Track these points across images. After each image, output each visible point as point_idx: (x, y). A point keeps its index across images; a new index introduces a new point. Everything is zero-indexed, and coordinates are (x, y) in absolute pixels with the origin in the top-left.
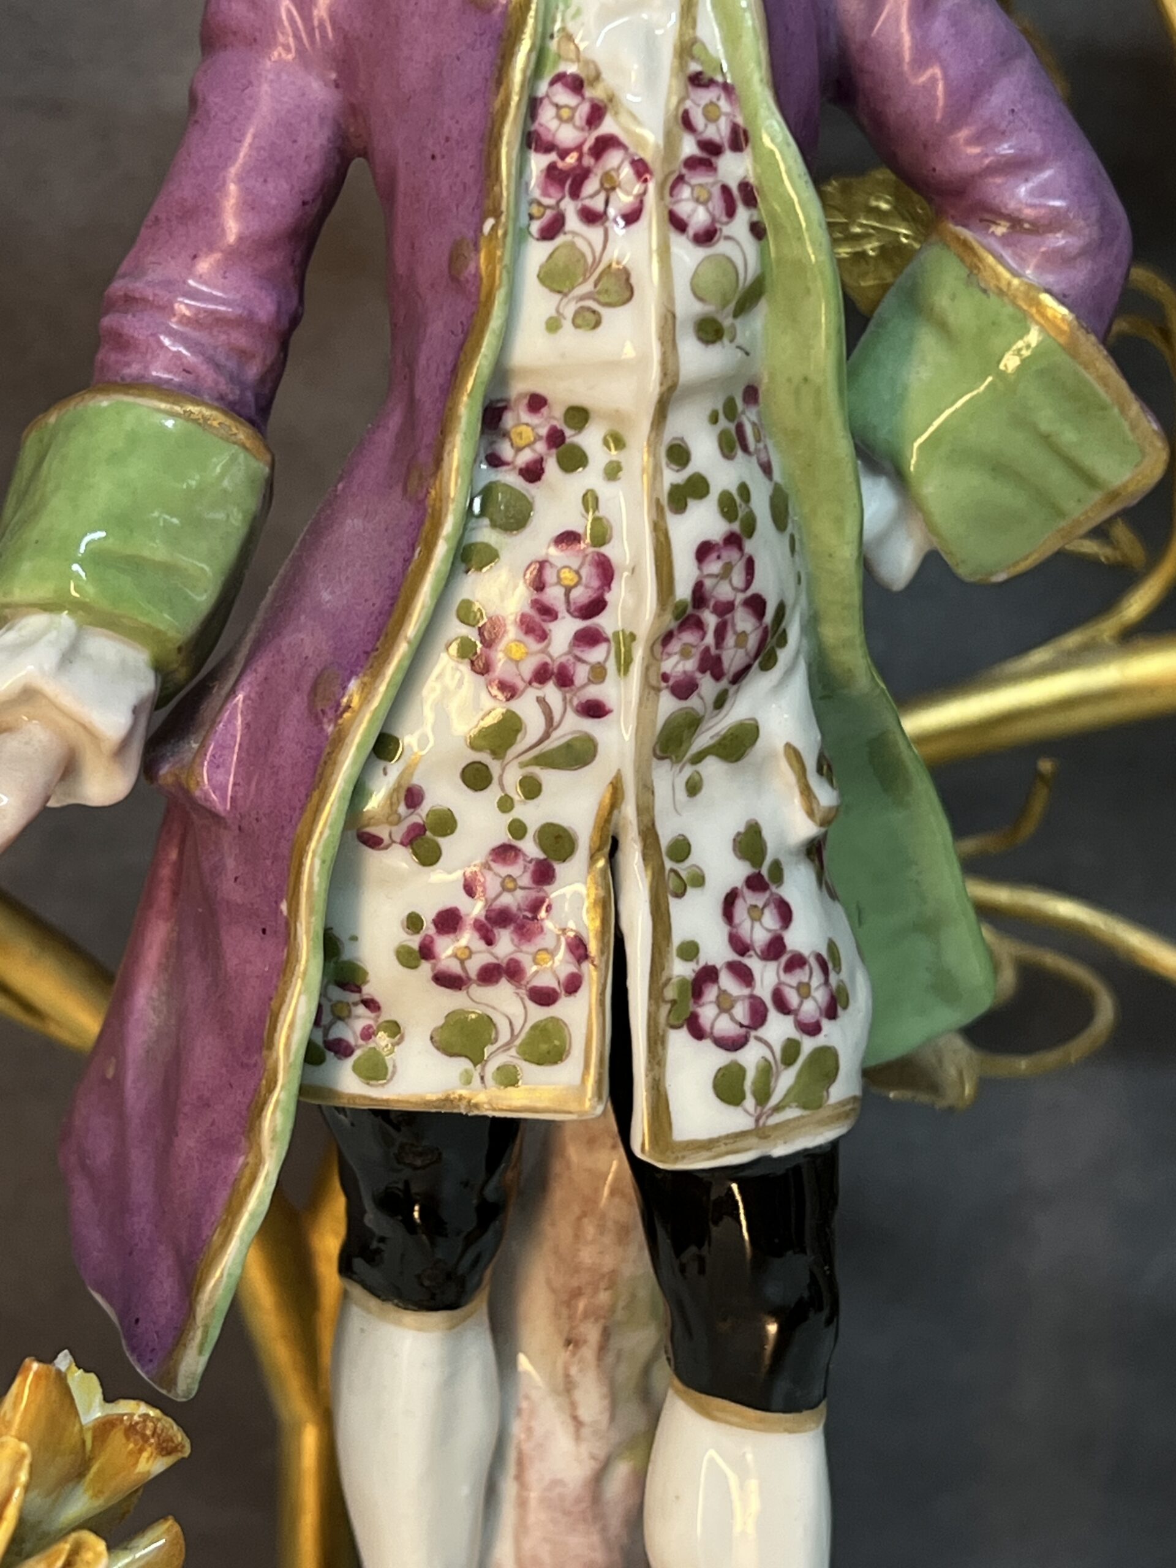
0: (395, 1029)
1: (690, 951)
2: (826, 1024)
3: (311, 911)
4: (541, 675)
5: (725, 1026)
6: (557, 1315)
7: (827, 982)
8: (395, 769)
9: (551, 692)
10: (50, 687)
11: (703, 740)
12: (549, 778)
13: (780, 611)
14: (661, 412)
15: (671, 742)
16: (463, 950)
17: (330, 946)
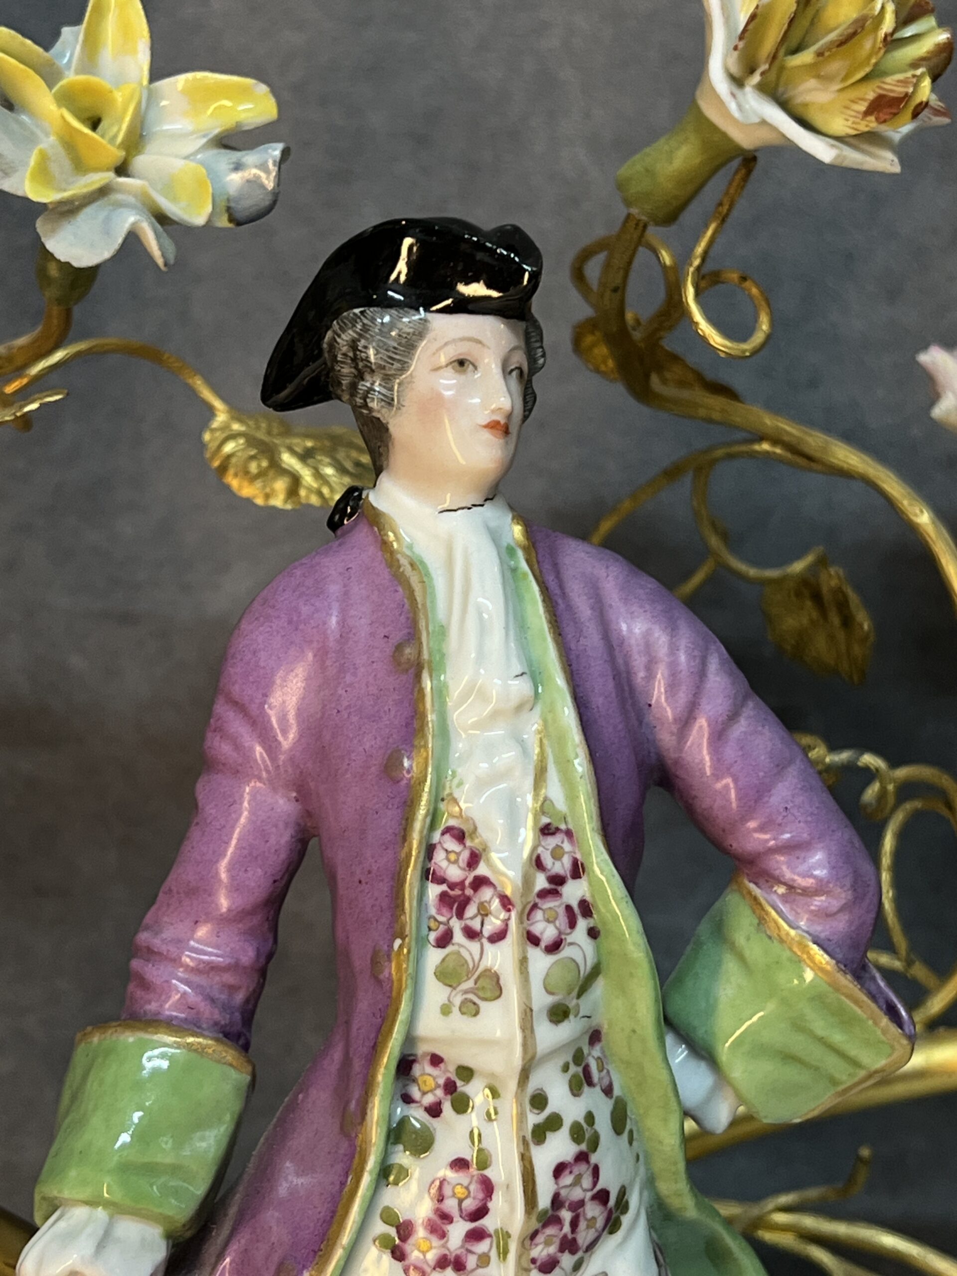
4: (442, 1263)
13: (623, 1192)
14: (525, 1075)
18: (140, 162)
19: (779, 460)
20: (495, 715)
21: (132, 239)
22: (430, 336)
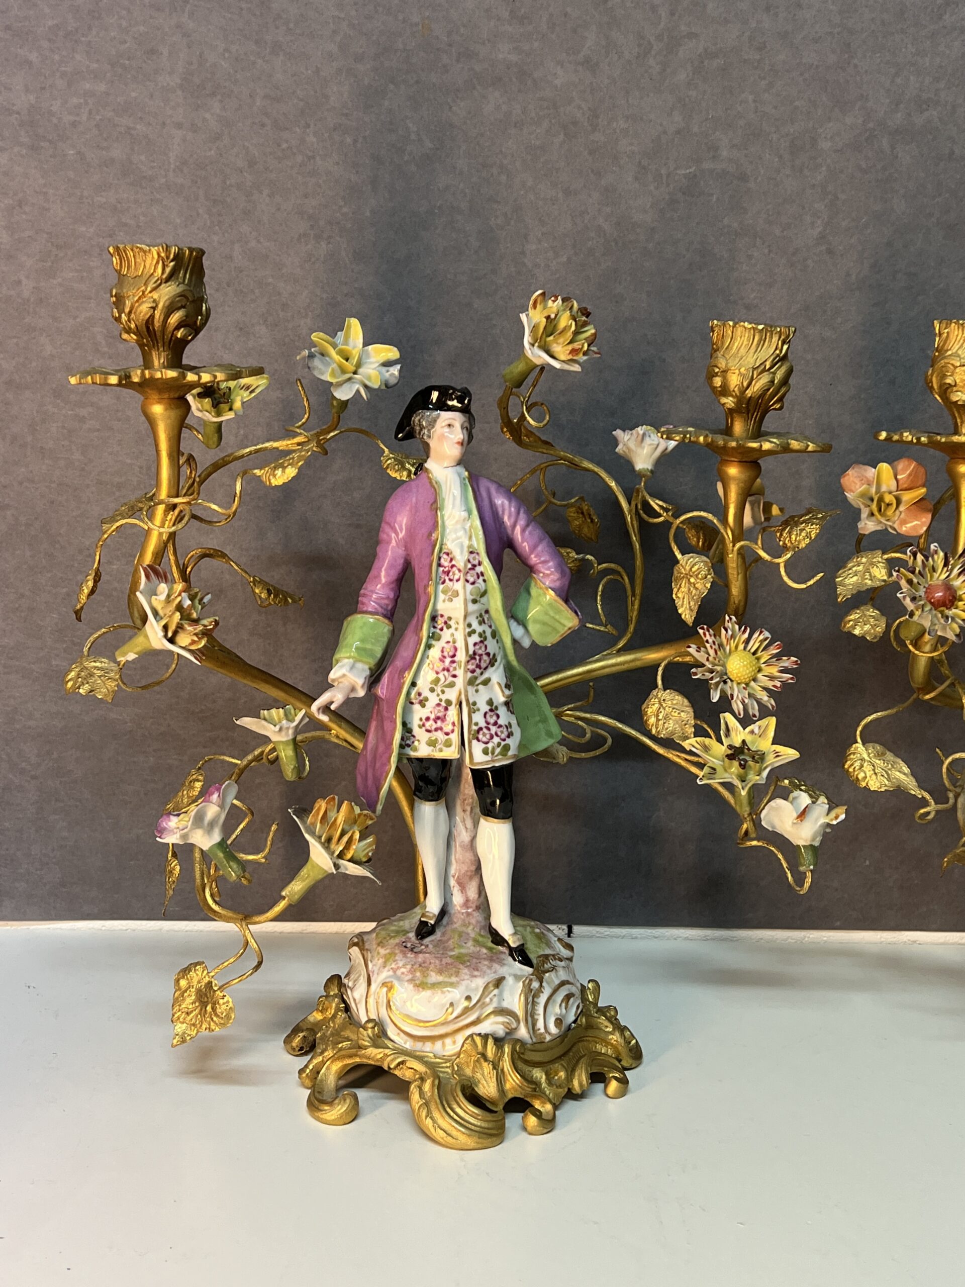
0: (419, 741)
1: (476, 724)
2: (507, 739)
3: (399, 717)
4: (444, 670)
5: (484, 739)
6: (461, 805)
7: (507, 730)
8: (416, 689)
9: (446, 673)
11: (478, 681)
12: (446, 689)
13: (494, 655)
14: (465, 617)
15: (471, 682)
16: (430, 724)
17: (404, 724)
18: (361, 370)
19: (567, 466)
20: (458, 522)
21: (358, 391)
22: (440, 418)
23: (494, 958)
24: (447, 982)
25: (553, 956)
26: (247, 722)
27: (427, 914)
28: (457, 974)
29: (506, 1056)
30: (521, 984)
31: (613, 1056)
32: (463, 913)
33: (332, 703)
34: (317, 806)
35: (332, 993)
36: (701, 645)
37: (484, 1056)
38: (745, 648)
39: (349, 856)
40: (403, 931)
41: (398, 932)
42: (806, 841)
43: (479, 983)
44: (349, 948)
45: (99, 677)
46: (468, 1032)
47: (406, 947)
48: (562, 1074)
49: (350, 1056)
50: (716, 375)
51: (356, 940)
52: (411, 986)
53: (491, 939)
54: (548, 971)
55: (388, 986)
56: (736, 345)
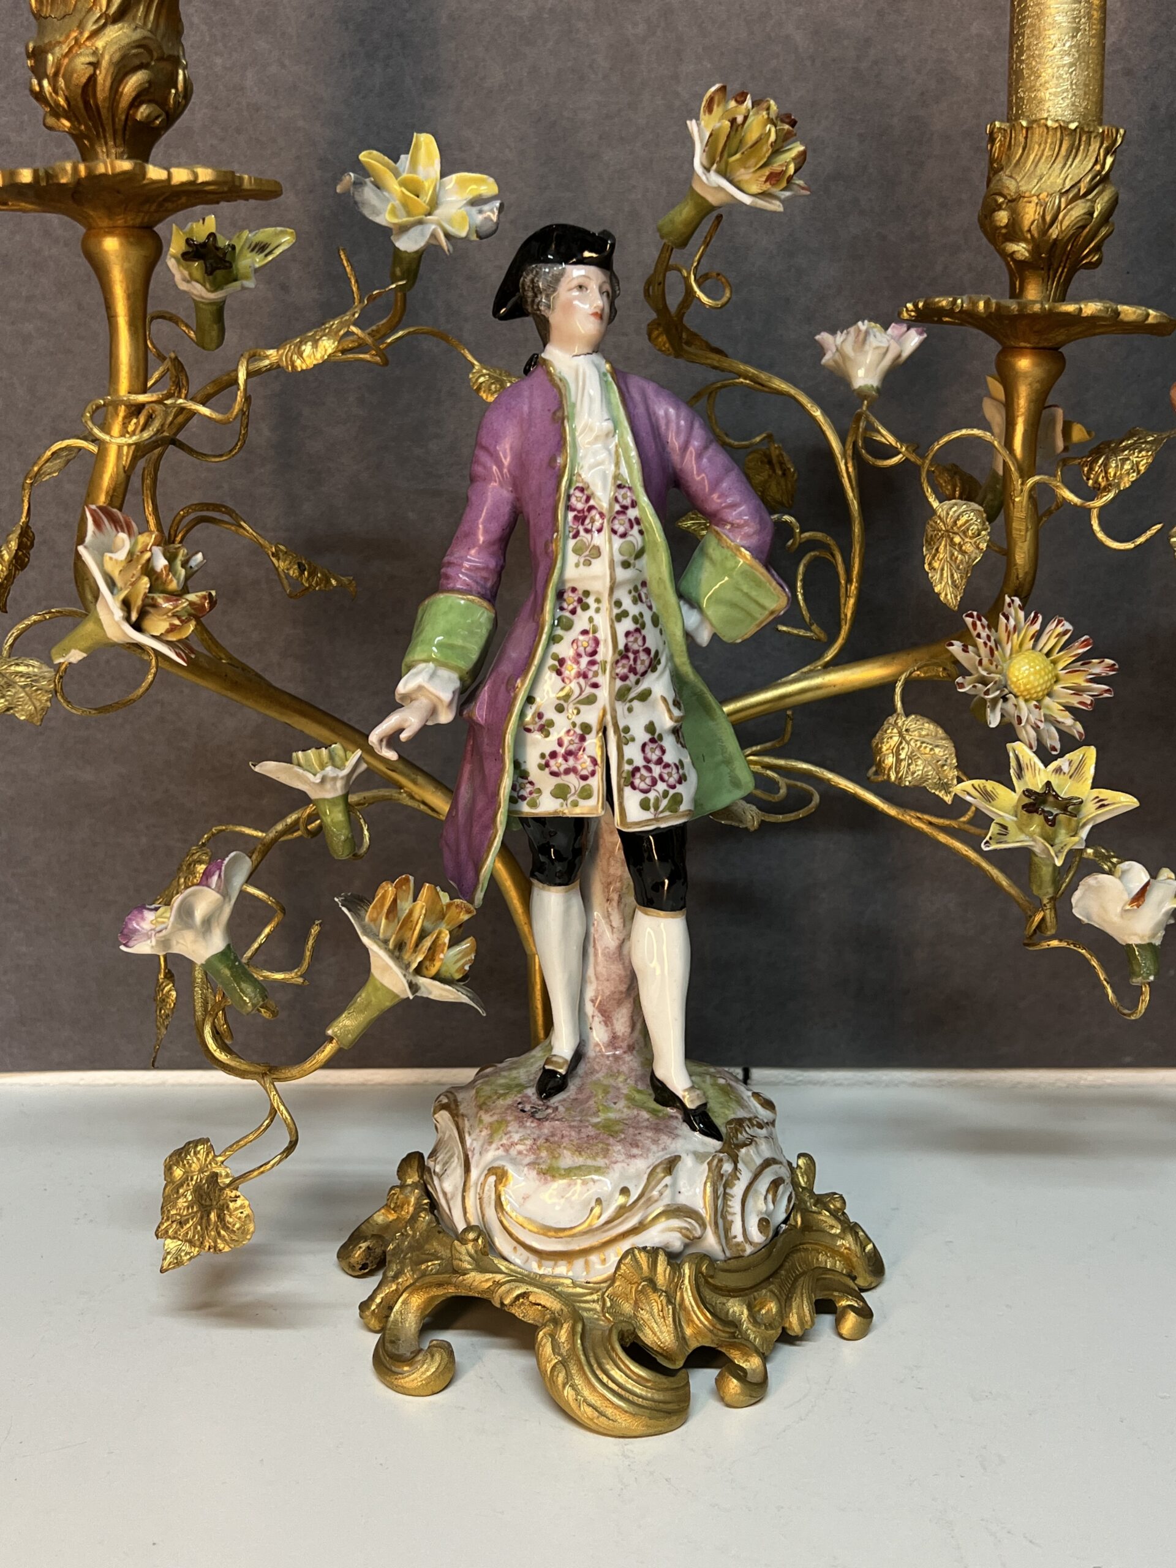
0: (539, 791)
1: (630, 762)
2: (678, 785)
3: (509, 752)
4: (579, 675)
5: (643, 786)
6: (604, 892)
7: (678, 772)
8: (534, 707)
9: (582, 681)
10: (427, 685)
11: (632, 695)
12: (582, 708)
13: (657, 653)
14: (612, 590)
15: (621, 695)
16: (558, 764)
17: (517, 765)
18: (437, 210)
19: (747, 386)
20: (597, 438)
21: (435, 239)
22: (566, 276)
23: (660, 1128)
24: (589, 1167)
25: (750, 1120)
26: (269, 768)
27: (554, 1059)
28: (606, 1152)
29: (686, 1282)
30: (705, 1166)
31: (844, 1272)
32: (608, 1057)
33: (402, 730)
34: (380, 893)
35: (409, 1181)
36: (968, 641)
37: (652, 1282)
38: (1034, 647)
39: (433, 971)
40: (518, 1085)
41: (509, 1088)
42: (1142, 938)
43: (641, 1165)
44: (435, 1113)
45: (23, 687)
46: (626, 1245)
47: (523, 1111)
48: (772, 1307)
49: (440, 1285)
50: (999, 207)
51: (445, 1101)
52: (533, 1174)
53: (653, 1096)
54: (745, 1145)
55: (500, 1175)
56: (1032, 157)
